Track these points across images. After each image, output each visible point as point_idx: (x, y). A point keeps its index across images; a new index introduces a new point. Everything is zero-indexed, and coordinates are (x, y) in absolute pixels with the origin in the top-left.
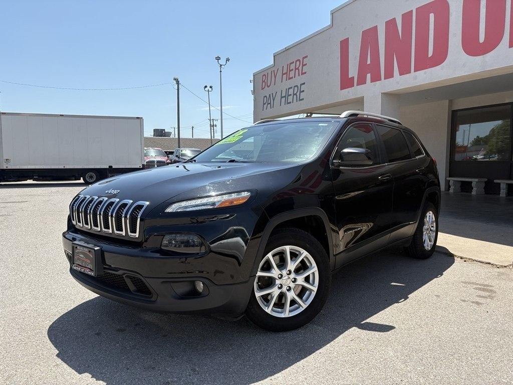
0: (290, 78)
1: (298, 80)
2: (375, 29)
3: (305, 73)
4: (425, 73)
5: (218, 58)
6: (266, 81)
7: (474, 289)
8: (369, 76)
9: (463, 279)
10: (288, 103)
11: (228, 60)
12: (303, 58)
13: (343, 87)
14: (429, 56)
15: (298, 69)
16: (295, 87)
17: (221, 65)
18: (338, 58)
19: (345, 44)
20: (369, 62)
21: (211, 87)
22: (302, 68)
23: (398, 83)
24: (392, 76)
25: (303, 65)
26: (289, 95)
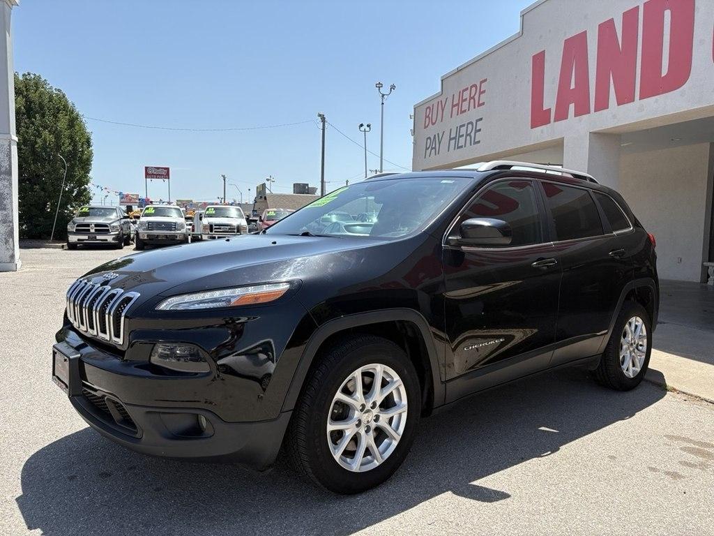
0: (463, 112)
1: (473, 114)
2: (583, 36)
3: (483, 104)
4: (656, 101)
5: (379, 86)
6: (430, 116)
7: (681, 449)
8: (572, 107)
9: (669, 431)
10: (458, 148)
11: (393, 87)
12: (481, 82)
13: (535, 124)
14: (663, 75)
15: (473, 98)
16: (468, 124)
17: (383, 95)
18: (529, 82)
19: (539, 60)
20: (573, 86)
21: (368, 126)
22: (479, 96)
23: (614, 117)
24: (607, 107)
25: (481, 93)
26: (461, 136)
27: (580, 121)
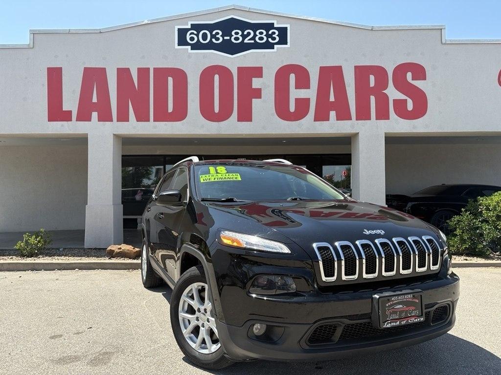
4: (166, 125)
8: (95, 114)
14: (169, 112)
20: (95, 100)
23: (134, 128)
27: (104, 125)
